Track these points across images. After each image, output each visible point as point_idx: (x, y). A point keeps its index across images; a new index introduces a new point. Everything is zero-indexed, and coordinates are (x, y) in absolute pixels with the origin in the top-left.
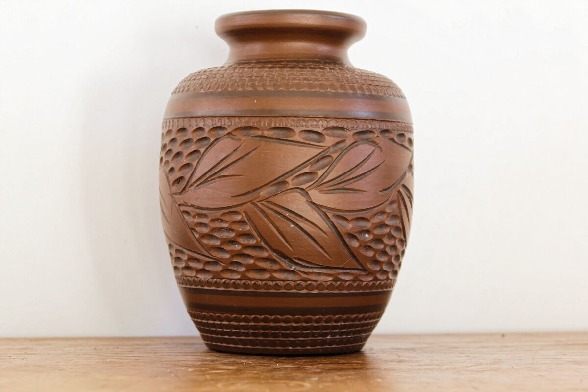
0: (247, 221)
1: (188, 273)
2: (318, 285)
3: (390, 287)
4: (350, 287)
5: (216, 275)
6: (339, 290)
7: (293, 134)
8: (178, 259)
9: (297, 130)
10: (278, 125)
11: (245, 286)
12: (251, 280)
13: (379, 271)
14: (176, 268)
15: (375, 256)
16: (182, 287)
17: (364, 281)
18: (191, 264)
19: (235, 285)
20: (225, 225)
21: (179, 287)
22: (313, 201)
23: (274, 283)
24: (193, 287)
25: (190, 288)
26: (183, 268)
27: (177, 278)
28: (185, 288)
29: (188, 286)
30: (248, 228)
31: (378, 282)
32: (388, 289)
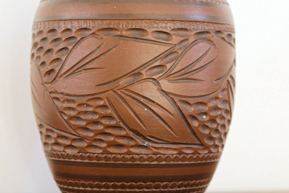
0: (108, 105)
1: (56, 148)
2: (166, 158)
3: (217, 158)
4: (191, 159)
5: (81, 150)
6: (182, 161)
7: (146, 34)
8: (48, 137)
9: (150, 31)
10: (134, 27)
11: (106, 159)
12: (112, 154)
13: (212, 146)
14: (45, 144)
15: (210, 133)
16: (51, 160)
17: (202, 154)
18: (60, 141)
19: (98, 158)
20: (90, 109)
21: (48, 159)
22: (163, 89)
23: (131, 156)
24: (61, 159)
25: (58, 161)
26: (52, 144)
27: (46, 152)
28: (54, 160)
29: (57, 159)
30: (109, 111)
31: (212, 154)
32: (216, 160)
